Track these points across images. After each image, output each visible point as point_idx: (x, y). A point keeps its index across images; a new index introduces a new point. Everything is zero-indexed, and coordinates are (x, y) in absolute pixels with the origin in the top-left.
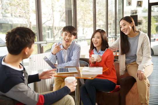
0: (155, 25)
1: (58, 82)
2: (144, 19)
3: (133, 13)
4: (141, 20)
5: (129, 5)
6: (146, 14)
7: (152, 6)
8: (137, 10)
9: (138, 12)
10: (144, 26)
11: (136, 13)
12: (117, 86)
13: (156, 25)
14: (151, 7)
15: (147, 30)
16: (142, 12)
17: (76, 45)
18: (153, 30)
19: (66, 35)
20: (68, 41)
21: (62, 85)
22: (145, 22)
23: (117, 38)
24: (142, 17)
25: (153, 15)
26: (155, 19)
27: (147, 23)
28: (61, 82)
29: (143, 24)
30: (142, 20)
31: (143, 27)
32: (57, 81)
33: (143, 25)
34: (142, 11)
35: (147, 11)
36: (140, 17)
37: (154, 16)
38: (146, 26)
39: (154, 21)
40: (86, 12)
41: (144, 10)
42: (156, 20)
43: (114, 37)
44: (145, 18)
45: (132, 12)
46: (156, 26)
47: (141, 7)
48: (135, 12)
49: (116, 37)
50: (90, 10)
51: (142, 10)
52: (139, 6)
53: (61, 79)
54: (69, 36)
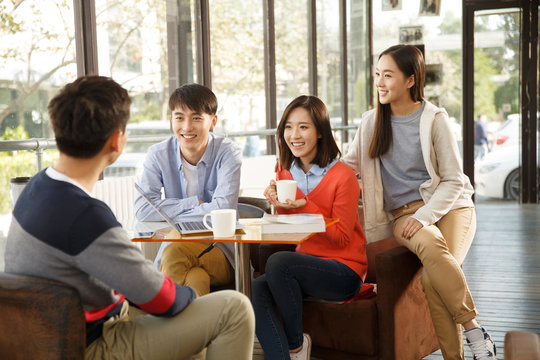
0: (491, 86)
2: (450, 60)
3: (408, 38)
4: (437, 63)
5: (394, 6)
6: (456, 42)
7: (476, 13)
8: (421, 27)
9: (424, 32)
10: (450, 87)
11: (418, 36)
12: (366, 285)
13: (496, 83)
14: (473, 16)
15: (460, 103)
16: (439, 31)
17: (227, 148)
18: (484, 104)
19: (181, 119)
20: (194, 135)
22: (454, 71)
23: (350, 131)
24: (441, 51)
25: (485, 46)
26: (491, 60)
27: (461, 76)
28: (185, 269)
29: (445, 79)
30: (440, 66)
31: (445, 91)
32: (171, 267)
33: (444, 85)
34: (440, 27)
35: (460, 30)
36: (432, 52)
37: (485, 49)
38: (456, 88)
39: (489, 69)
40: (221, 29)
41: (447, 24)
42: (495, 63)
43: (342, 130)
44: (452, 54)
45: (405, 34)
46: (495, 88)
47: (438, 14)
48: (413, 32)
49: (344, 127)
50: (236, 23)
51: (439, 24)
52: (428, 11)
53: (185, 260)
54: (191, 121)
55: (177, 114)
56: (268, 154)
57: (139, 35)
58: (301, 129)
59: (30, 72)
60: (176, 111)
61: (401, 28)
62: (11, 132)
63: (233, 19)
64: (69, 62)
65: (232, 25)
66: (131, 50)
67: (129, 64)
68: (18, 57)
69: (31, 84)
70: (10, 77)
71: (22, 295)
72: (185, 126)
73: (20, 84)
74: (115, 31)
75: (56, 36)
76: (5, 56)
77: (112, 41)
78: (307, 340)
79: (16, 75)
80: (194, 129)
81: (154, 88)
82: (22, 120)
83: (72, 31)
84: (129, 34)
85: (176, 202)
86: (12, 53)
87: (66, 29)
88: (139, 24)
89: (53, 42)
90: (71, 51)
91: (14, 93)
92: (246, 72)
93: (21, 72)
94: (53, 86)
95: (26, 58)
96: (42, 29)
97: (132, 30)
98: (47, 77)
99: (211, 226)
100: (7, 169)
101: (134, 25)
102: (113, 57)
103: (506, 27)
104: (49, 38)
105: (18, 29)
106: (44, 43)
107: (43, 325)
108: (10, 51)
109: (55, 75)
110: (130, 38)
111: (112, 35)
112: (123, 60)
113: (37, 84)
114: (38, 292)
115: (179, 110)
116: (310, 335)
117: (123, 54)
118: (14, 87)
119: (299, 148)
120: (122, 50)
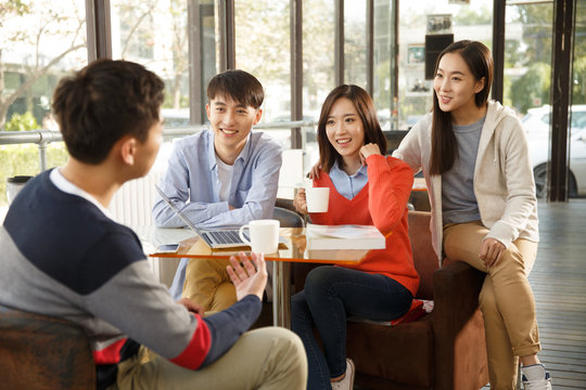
1: (204, 285)
3: (435, 27)
7: (508, 2)
8: (450, 15)
11: (447, 24)
12: (414, 301)
14: (504, 5)
17: (266, 144)
19: (222, 110)
20: (236, 131)
21: (216, 299)
28: (214, 285)
32: (198, 283)
45: (433, 22)
47: (468, 1)
48: (442, 20)
50: (252, 9)
53: (214, 274)
54: (234, 113)
55: (218, 103)
56: (293, 148)
57: (152, 20)
58: (346, 123)
59: (38, 56)
60: (216, 100)
61: (429, 16)
62: (19, 117)
63: (249, 5)
64: (78, 47)
65: (247, 11)
66: (143, 36)
67: (140, 49)
68: (26, 40)
69: (39, 69)
70: (19, 61)
71: (14, 335)
72: (227, 119)
73: (28, 68)
74: (127, 14)
75: (65, 19)
76: (14, 39)
77: (124, 26)
78: (350, 367)
79: (26, 59)
80: (237, 123)
81: (167, 75)
82: (30, 106)
83: (83, 14)
84: (141, 19)
85: (203, 207)
86: (20, 36)
87: (76, 12)
88: (152, 7)
89: (63, 26)
90: (80, 34)
91: (22, 78)
92: (261, 60)
93: (30, 56)
94: (63, 71)
95: (34, 40)
96: (50, 11)
97: (145, 15)
98: (56, 61)
99: (249, 240)
100: (14, 156)
101: (146, 9)
102: (125, 42)
103: (521, 19)
104: (59, 20)
105: (26, 10)
106: (54, 26)
107: (42, 373)
108: (18, 34)
109: (65, 60)
110: (142, 23)
111: (123, 19)
112: (134, 46)
113: (46, 69)
114: (35, 332)
115: (222, 100)
116: (353, 361)
117: (135, 40)
118: (23, 71)
119: (345, 146)
120: (134, 35)
